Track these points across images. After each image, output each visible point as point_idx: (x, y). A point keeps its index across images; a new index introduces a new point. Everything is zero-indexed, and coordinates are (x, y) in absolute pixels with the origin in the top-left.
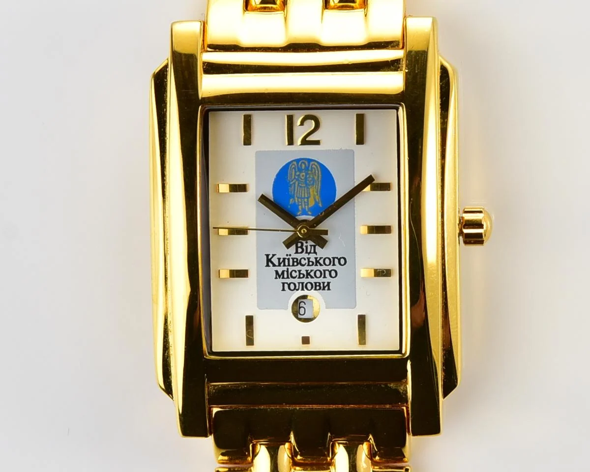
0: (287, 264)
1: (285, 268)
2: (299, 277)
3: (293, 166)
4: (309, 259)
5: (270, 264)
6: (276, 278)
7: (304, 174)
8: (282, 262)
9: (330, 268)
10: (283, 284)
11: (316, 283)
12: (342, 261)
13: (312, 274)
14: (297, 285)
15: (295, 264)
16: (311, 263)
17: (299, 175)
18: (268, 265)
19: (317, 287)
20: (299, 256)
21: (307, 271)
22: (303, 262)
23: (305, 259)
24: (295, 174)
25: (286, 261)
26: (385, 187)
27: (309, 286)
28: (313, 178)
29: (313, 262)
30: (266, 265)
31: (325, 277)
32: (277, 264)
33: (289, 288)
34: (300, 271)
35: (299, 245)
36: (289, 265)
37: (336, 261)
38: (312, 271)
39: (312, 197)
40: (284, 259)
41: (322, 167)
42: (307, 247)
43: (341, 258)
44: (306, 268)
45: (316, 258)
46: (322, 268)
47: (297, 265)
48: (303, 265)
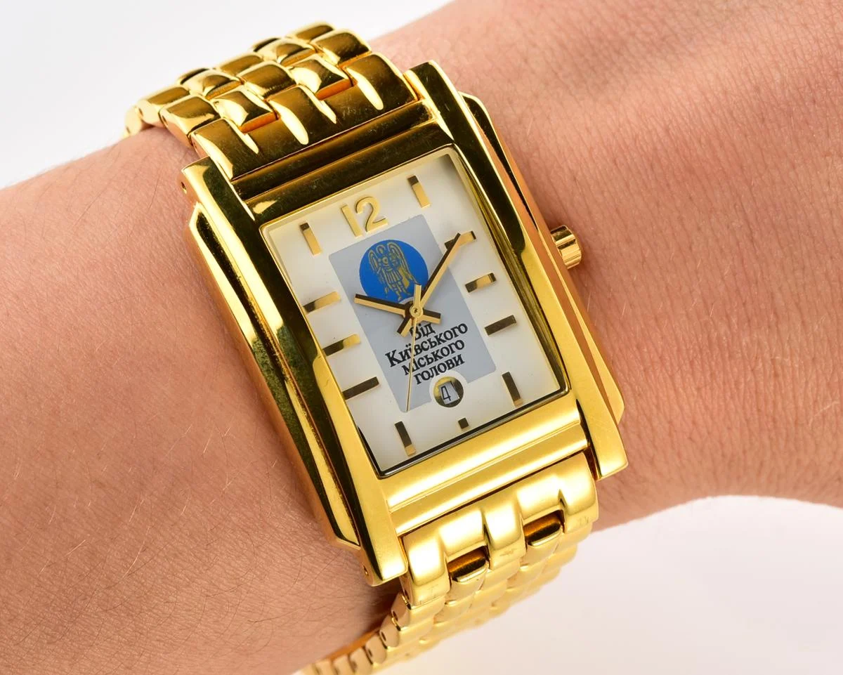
0: (410, 355)
1: (411, 360)
3: (372, 255)
4: (429, 340)
5: (394, 362)
6: (407, 374)
7: (386, 258)
8: (405, 355)
9: (454, 340)
11: (447, 362)
12: (463, 328)
13: (439, 354)
14: (430, 371)
15: (419, 351)
16: (433, 344)
17: (382, 262)
18: (393, 365)
19: (449, 365)
20: (419, 342)
21: (433, 353)
22: (425, 346)
23: (426, 343)
24: (378, 263)
25: (408, 352)
27: (442, 368)
28: (397, 258)
29: (435, 342)
30: (390, 365)
31: (453, 352)
32: (402, 360)
33: (424, 378)
34: (426, 357)
36: (413, 355)
37: (457, 330)
38: (437, 351)
39: (404, 277)
40: (406, 351)
42: (422, 329)
43: (460, 326)
44: (431, 350)
45: (436, 337)
47: (421, 352)
48: (427, 349)
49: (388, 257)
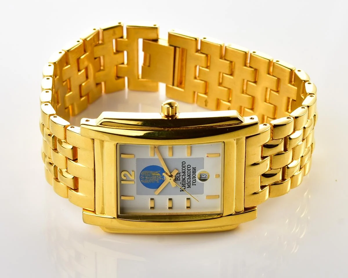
0: (185, 184)
1: (186, 184)
2: (190, 179)
3: (143, 181)
4: (182, 176)
5: (184, 190)
6: (190, 188)
7: (146, 177)
9: (186, 167)
10: (193, 185)
11: (193, 173)
12: (184, 163)
13: (189, 174)
14: (193, 180)
15: (184, 180)
17: (147, 179)
20: (181, 179)
21: (187, 176)
22: (184, 178)
25: (183, 184)
27: (194, 175)
28: (149, 174)
29: (184, 174)
30: (184, 192)
31: (190, 169)
32: (184, 187)
33: (195, 183)
34: (188, 179)
35: (176, 179)
36: (185, 183)
37: (183, 165)
38: (187, 174)
39: (156, 174)
40: (182, 185)
41: (143, 170)
42: (177, 176)
43: (182, 163)
44: (186, 176)
45: (182, 173)
46: (186, 171)
47: (185, 180)
48: (185, 177)
49: (146, 176)
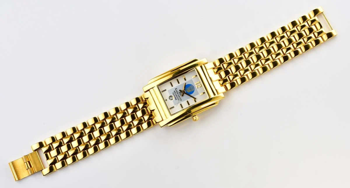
2: (175, 95)
6: (174, 91)
8: (177, 91)
17: (191, 87)
19: (175, 98)
20: (179, 93)
26: (195, 101)
28: (192, 90)
37: (181, 99)
39: (189, 91)
41: (194, 91)
46: (178, 97)
